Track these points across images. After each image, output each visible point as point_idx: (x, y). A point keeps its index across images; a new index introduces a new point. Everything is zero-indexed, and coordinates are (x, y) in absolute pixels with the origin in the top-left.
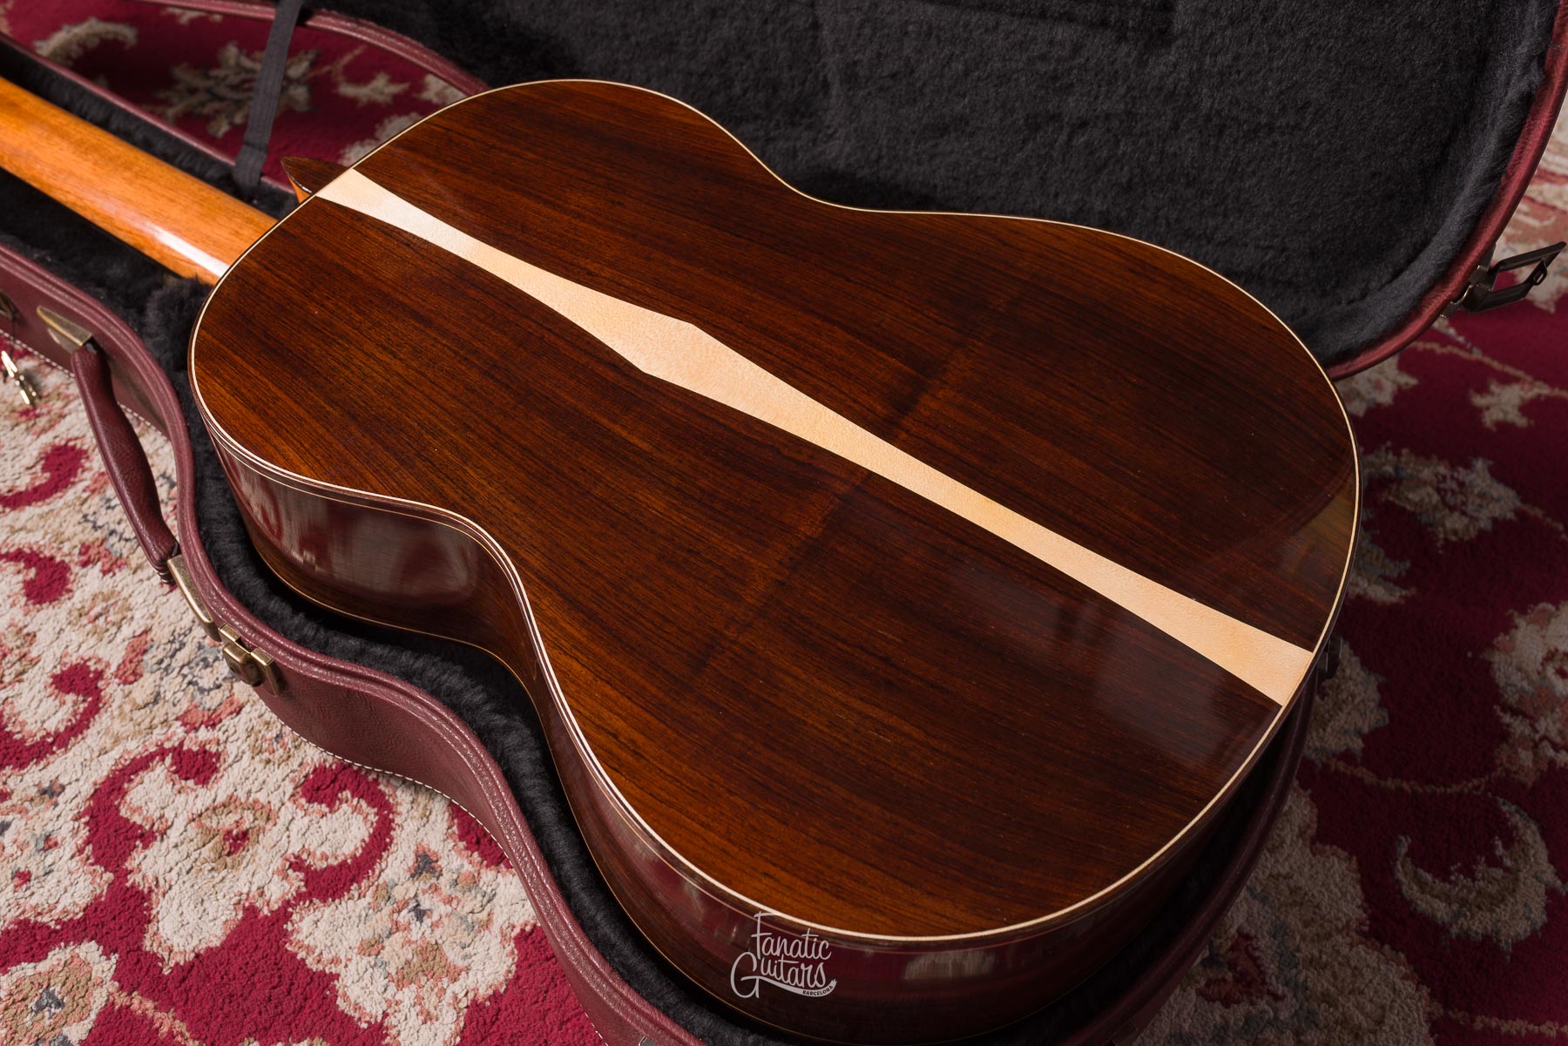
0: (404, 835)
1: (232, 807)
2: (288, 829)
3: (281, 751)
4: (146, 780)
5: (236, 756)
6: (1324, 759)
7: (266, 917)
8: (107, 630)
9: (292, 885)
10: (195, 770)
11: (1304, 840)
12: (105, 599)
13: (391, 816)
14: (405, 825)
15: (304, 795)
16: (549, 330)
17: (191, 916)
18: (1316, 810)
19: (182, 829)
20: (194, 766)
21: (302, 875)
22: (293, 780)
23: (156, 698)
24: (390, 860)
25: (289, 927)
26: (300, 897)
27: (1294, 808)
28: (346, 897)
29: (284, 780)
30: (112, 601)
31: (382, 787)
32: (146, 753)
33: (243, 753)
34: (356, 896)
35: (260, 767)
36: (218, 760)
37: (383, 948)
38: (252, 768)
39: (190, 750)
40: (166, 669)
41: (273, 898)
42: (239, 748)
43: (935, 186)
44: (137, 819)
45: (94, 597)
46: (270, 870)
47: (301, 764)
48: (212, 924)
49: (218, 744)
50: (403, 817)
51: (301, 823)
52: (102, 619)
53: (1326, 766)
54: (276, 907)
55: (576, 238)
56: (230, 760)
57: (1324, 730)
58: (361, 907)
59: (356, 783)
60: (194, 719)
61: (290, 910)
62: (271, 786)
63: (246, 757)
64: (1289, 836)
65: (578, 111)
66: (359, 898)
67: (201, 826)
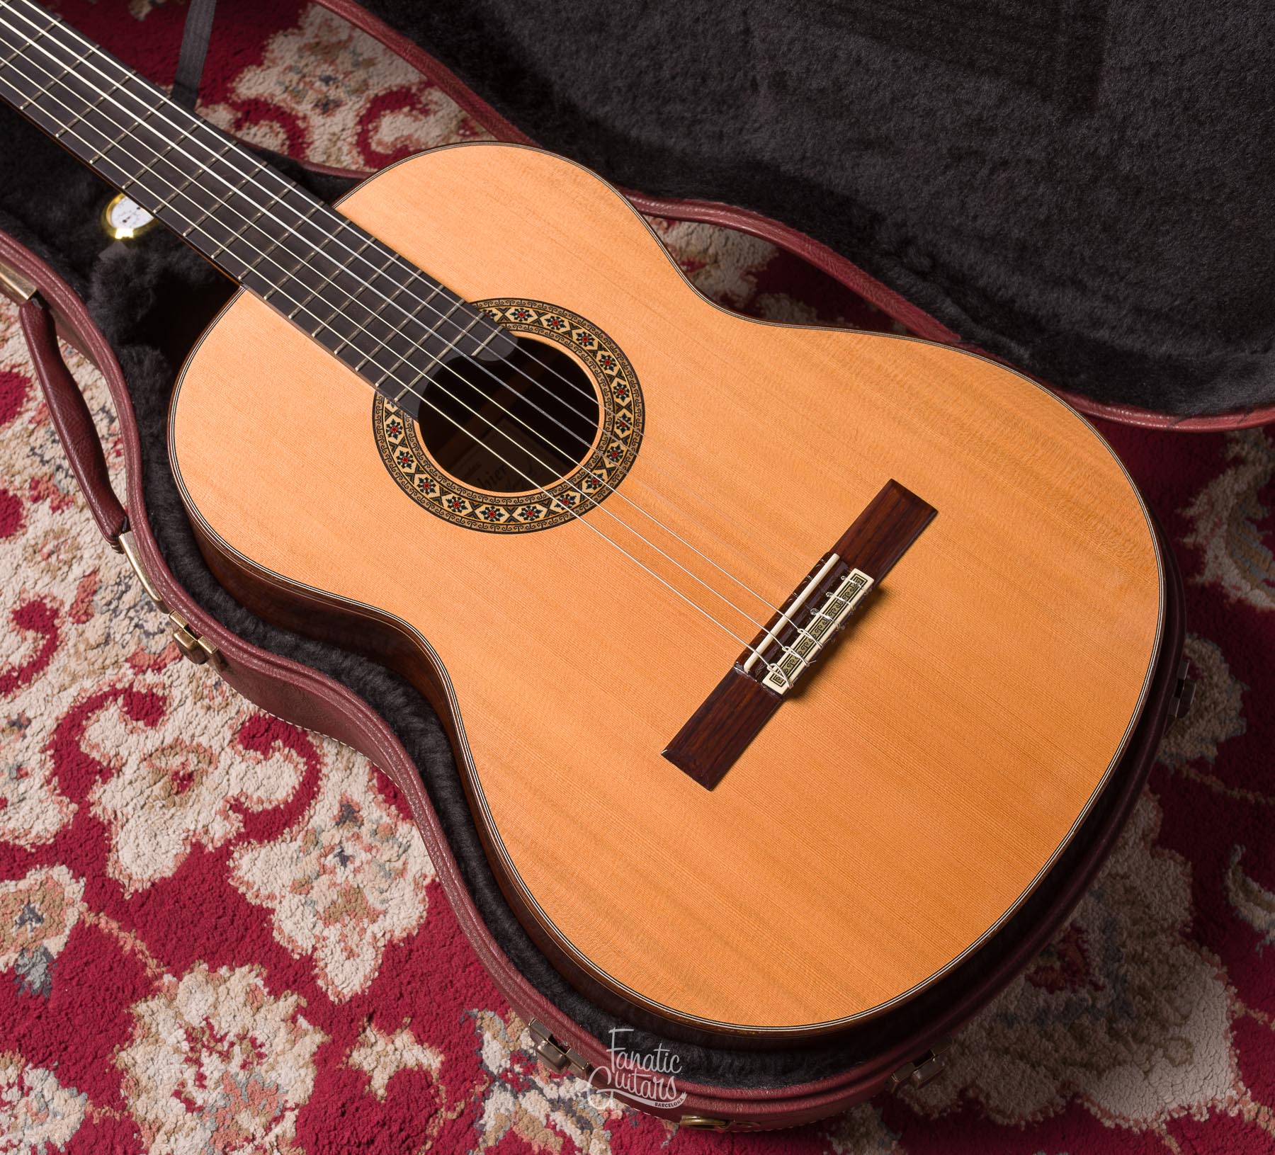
0: (330, 785)
1: (178, 749)
2: (227, 773)
3: (220, 698)
4: (102, 718)
5: (180, 701)
6: (1177, 766)
7: (211, 853)
8: (60, 569)
9: (233, 825)
10: (144, 712)
11: (1146, 843)
12: (56, 537)
13: (318, 766)
14: (331, 775)
15: (241, 742)
17: (146, 848)
18: (1161, 815)
19: (135, 768)
20: (143, 708)
21: (241, 817)
22: (231, 727)
23: (107, 639)
24: (317, 807)
25: (231, 864)
26: (240, 837)
27: (1142, 811)
28: (280, 840)
29: (223, 726)
30: (62, 539)
31: (310, 738)
32: (101, 693)
33: (187, 698)
34: (289, 839)
35: (202, 712)
36: (165, 703)
37: (312, 888)
38: (194, 713)
39: (139, 692)
40: (115, 611)
41: (216, 836)
42: (182, 692)
44: (95, 755)
45: (46, 534)
46: (213, 812)
47: (238, 712)
48: (164, 856)
49: (164, 688)
50: (329, 768)
51: (239, 768)
52: (54, 558)
53: (1178, 772)
54: (219, 844)
56: (175, 704)
57: (1183, 736)
58: (293, 849)
59: (287, 733)
60: (141, 663)
61: (232, 848)
62: (212, 731)
63: (189, 702)
64: (1133, 838)
66: (291, 841)
67: (152, 766)
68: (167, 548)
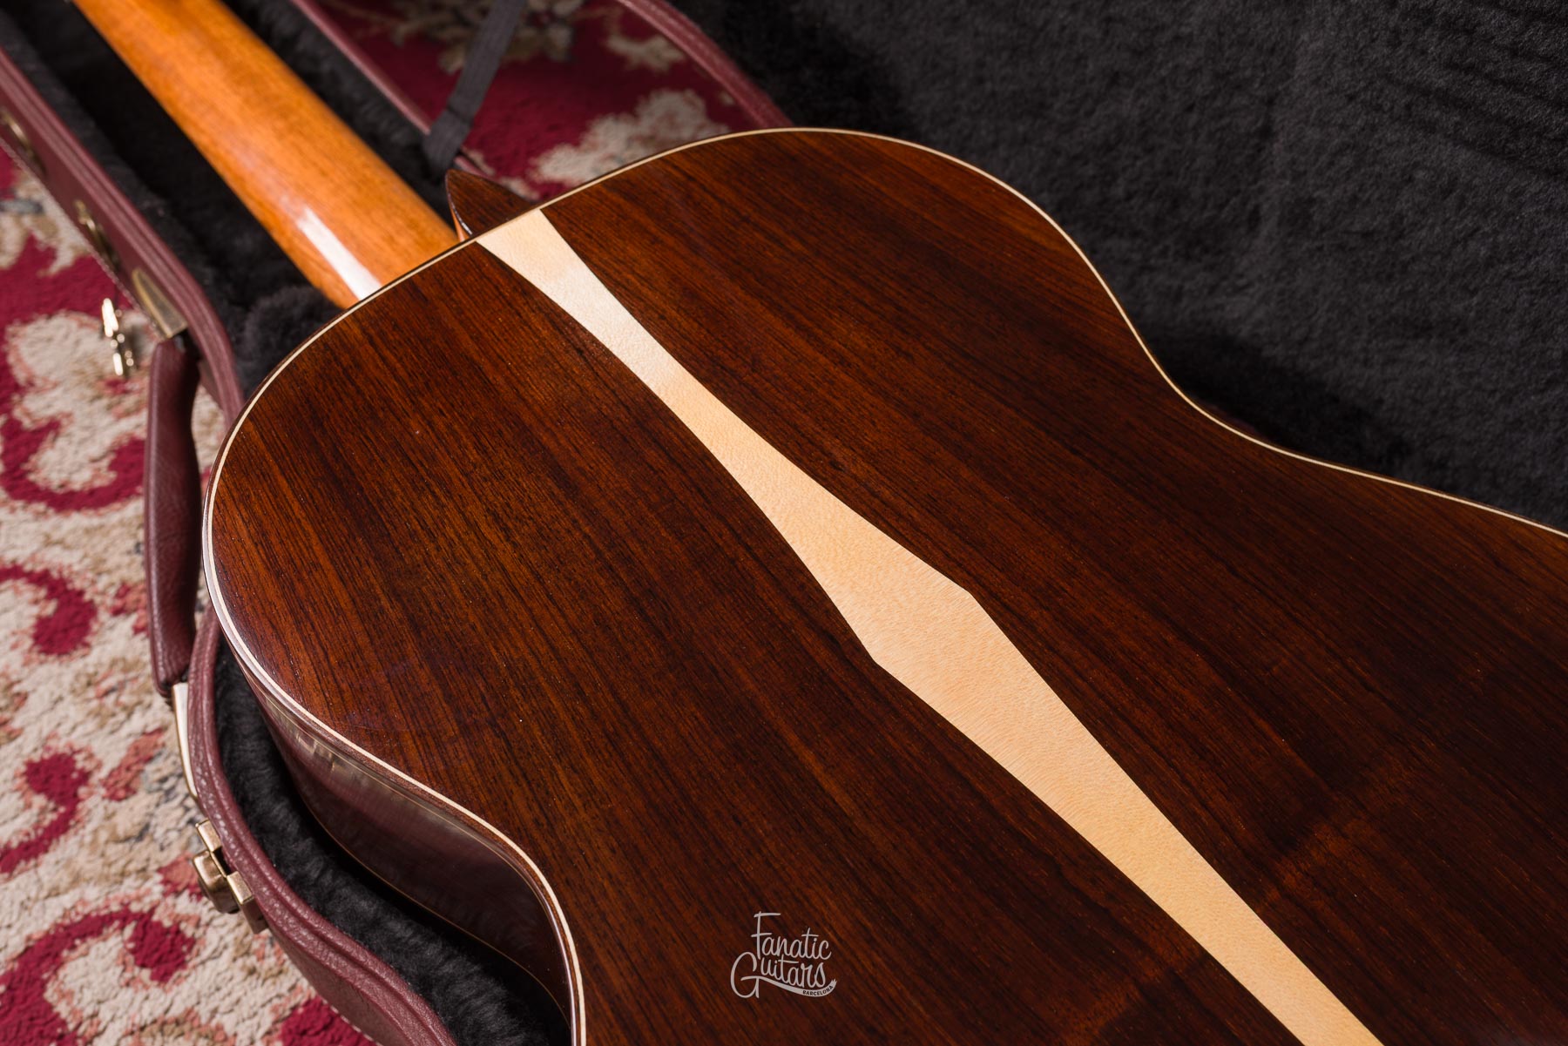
1: (186, 1027)
3: (273, 960)
4: (92, 952)
5: (215, 951)
8: (114, 715)
10: (157, 955)
12: (126, 670)
15: (282, 1037)
16: (748, 548)
20: (157, 950)
22: (275, 1010)
23: (143, 833)
29: (263, 1006)
30: (132, 675)
32: (105, 912)
33: (225, 947)
35: (239, 976)
36: (190, 949)
38: (228, 975)
39: (159, 924)
40: (168, 792)
42: (221, 938)
43: (1381, 401)
44: (62, 1009)
45: (114, 663)
47: (291, 990)
49: (197, 926)
52: (112, 697)
55: (828, 397)
56: (205, 954)
60: (179, 879)
62: (245, 1010)
63: (227, 955)
65: (883, 189)
68: (228, 719)
